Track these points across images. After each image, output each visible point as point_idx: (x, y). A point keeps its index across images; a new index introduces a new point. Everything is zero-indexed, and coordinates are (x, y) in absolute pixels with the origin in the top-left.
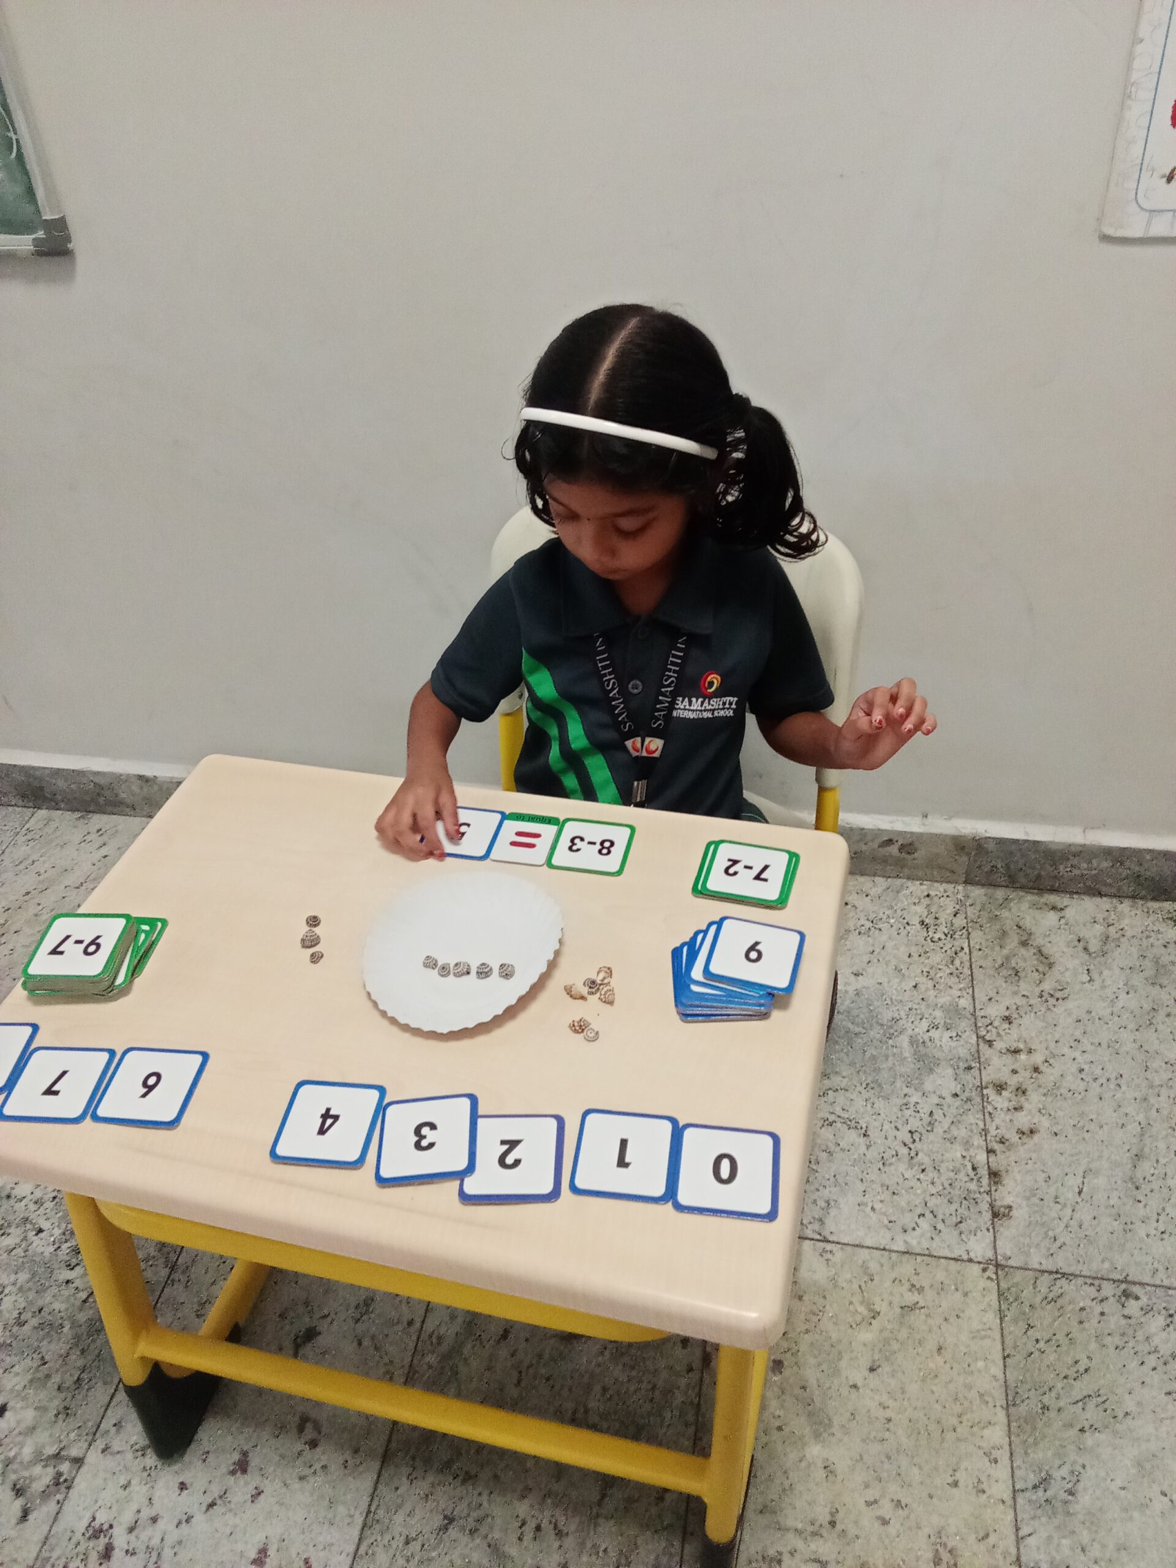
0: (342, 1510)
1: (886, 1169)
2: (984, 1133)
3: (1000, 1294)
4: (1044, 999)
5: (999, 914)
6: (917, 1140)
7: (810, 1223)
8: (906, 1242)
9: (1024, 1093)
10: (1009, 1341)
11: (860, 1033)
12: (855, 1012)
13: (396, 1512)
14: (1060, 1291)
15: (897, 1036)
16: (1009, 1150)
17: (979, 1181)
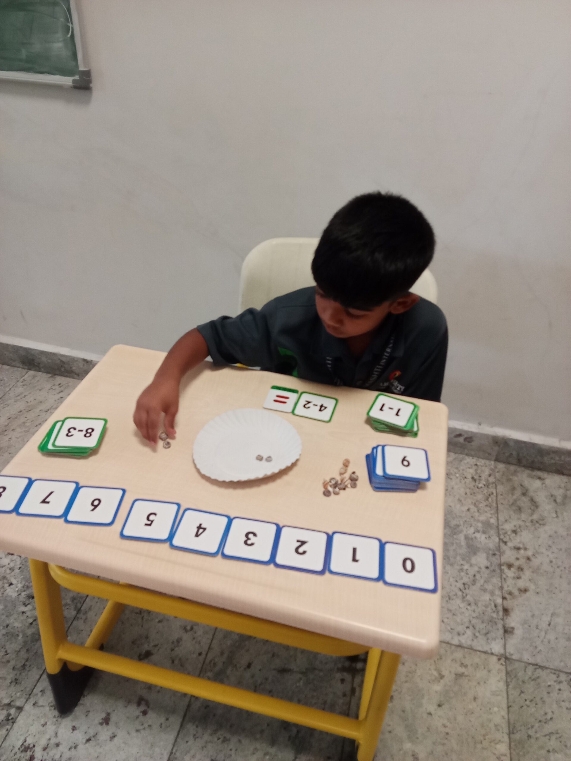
0: (157, 750)
1: (451, 601)
2: (501, 588)
3: (507, 673)
4: (533, 523)
5: (511, 477)
6: (467, 588)
8: (459, 641)
9: (522, 570)
10: (511, 698)
13: (186, 754)
14: (538, 675)
15: (459, 534)
16: (514, 599)
17: (498, 613)
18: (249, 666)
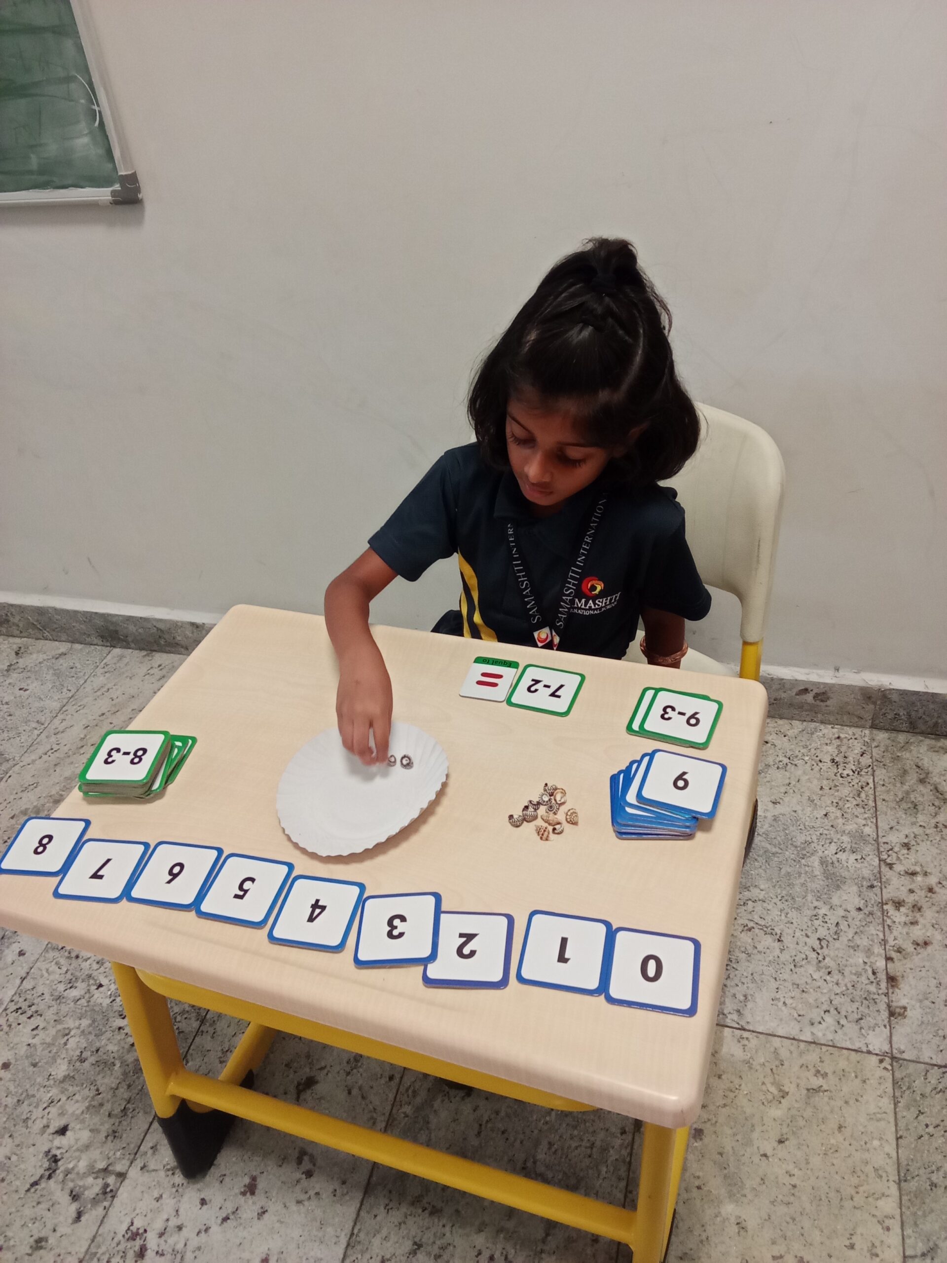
0: (330, 1230)
1: (797, 970)
2: (883, 943)
3: (895, 1083)
4: (938, 829)
5: (899, 754)
6: (825, 946)
7: (730, 1013)
8: (813, 1034)
9: (919, 909)
10: (902, 1124)
11: (777, 853)
12: (772, 835)
15: (809, 857)
16: (905, 958)
17: (878, 984)
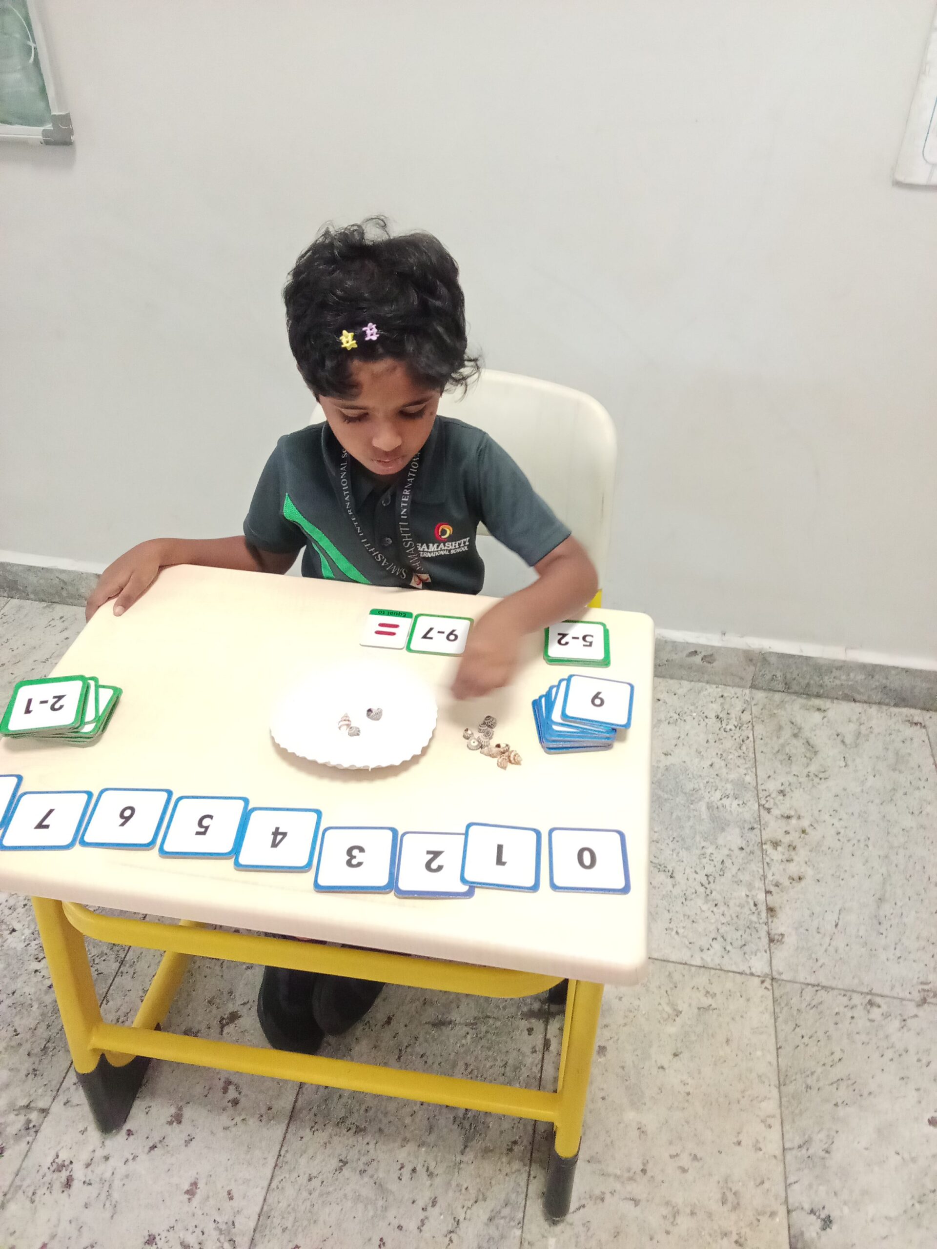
0: (257, 1153)
1: (688, 903)
2: (763, 878)
3: (775, 1001)
4: (810, 778)
5: (775, 711)
6: (712, 881)
8: (702, 959)
9: (794, 849)
10: (781, 1036)
11: (669, 799)
12: (664, 783)
13: (301, 1155)
14: (821, 999)
15: (697, 803)
16: (782, 892)
17: (759, 914)
18: (389, 1021)
